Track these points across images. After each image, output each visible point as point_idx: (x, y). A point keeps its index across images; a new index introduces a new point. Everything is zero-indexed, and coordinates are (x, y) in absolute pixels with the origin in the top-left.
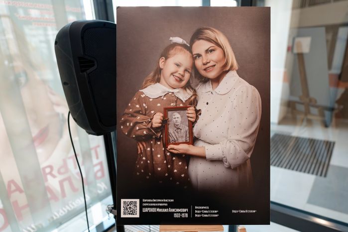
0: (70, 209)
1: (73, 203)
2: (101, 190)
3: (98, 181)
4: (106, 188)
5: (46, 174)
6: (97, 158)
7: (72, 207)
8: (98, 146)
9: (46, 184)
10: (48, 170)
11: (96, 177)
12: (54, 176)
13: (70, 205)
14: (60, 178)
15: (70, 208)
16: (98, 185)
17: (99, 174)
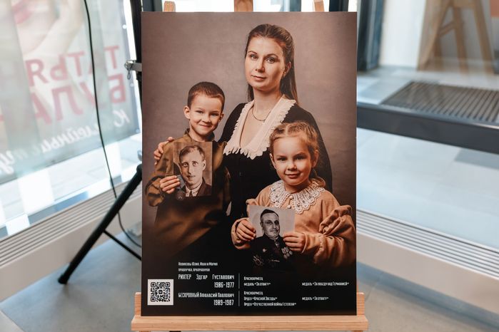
0: (68, 142)
1: (75, 133)
2: (119, 122)
3: (115, 105)
4: (128, 121)
5: (31, 74)
6: (115, 66)
7: (73, 139)
8: (117, 47)
9: (32, 90)
10: (35, 67)
11: (112, 99)
12: (45, 81)
13: (70, 135)
14: (54, 84)
15: (70, 140)
16: (116, 112)
17: (117, 95)
